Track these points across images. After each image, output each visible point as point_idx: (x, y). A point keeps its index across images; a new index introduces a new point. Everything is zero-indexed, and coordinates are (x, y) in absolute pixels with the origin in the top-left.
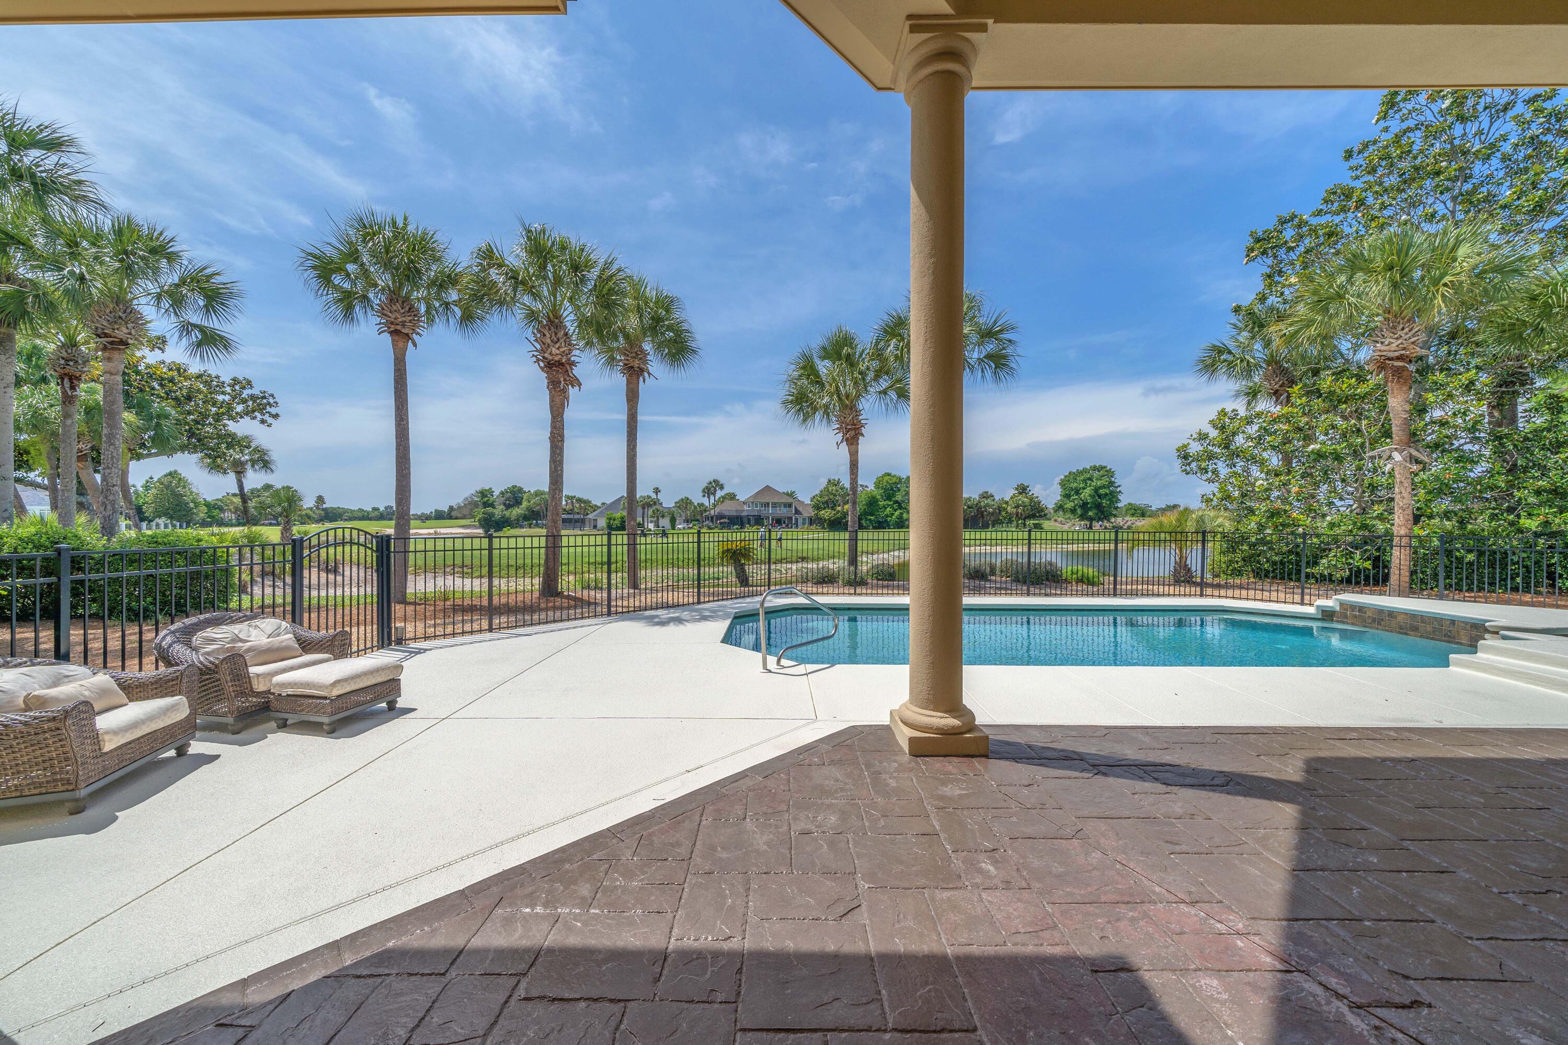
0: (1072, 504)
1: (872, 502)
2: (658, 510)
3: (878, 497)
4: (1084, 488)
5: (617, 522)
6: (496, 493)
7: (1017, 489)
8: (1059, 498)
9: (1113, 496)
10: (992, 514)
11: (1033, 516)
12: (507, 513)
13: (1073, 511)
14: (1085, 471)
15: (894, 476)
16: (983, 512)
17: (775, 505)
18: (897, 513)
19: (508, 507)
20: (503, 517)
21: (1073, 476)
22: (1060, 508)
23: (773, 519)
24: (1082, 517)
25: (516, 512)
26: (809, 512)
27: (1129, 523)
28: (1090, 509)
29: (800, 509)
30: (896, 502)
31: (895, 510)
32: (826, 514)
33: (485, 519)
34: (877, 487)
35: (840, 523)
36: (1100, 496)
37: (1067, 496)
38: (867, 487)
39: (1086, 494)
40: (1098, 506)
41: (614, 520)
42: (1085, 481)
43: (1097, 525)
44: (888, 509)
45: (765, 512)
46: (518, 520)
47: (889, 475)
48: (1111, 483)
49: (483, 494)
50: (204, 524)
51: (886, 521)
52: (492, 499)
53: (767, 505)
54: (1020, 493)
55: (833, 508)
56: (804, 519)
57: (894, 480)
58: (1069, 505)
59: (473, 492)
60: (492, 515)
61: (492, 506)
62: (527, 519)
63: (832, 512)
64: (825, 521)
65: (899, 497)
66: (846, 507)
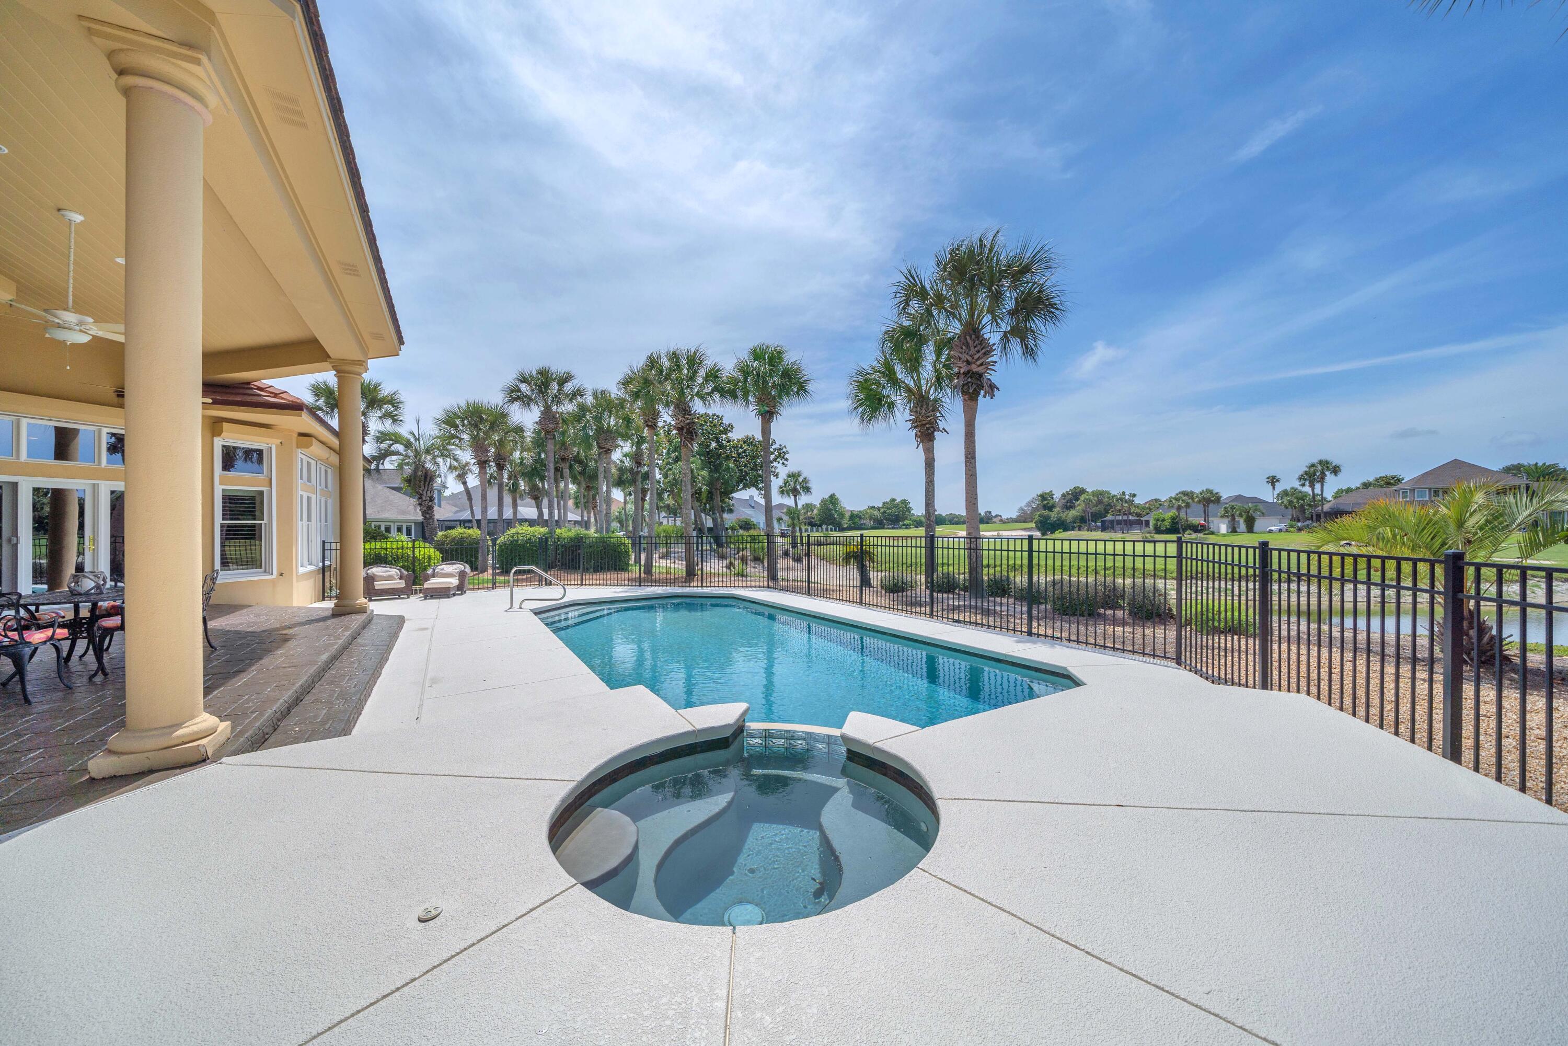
5: (1167, 524)
12: (1063, 516)
19: (1066, 508)
20: (1059, 520)
25: (1073, 513)
33: (1041, 522)
41: (1163, 520)
46: (1073, 521)
49: (1043, 497)
50: (850, 529)
52: (1051, 502)
59: (1035, 496)
60: (1049, 517)
61: (1051, 508)
62: (1082, 522)
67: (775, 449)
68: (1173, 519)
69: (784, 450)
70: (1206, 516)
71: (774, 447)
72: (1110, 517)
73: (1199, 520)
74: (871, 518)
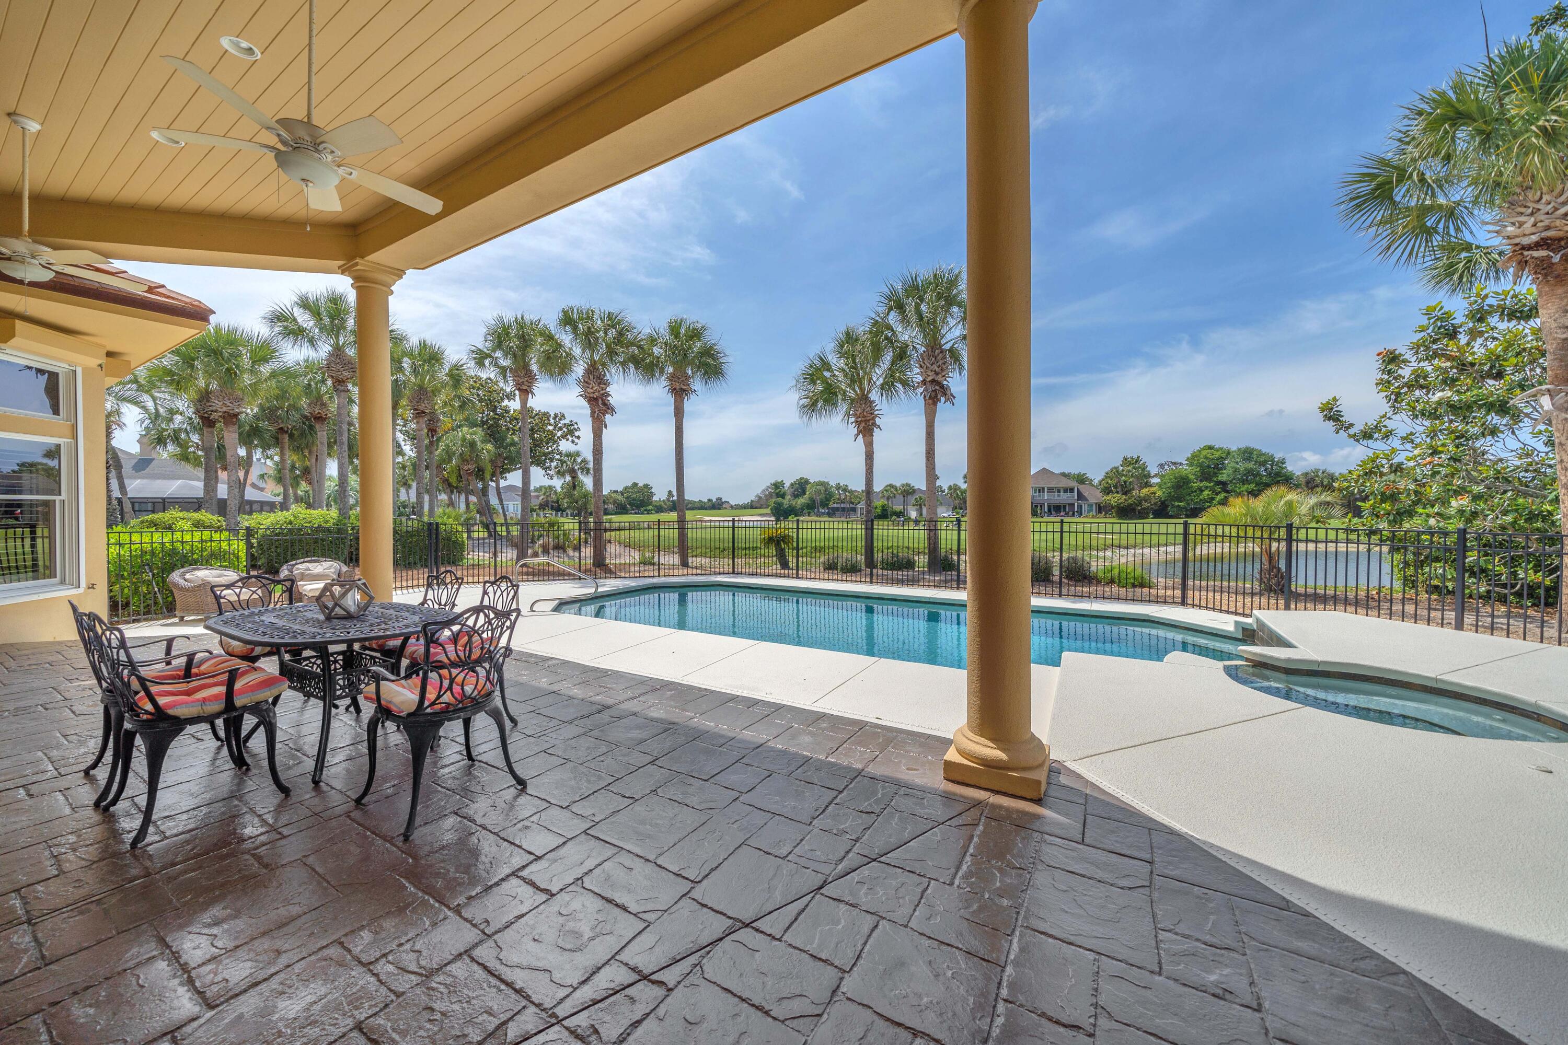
1: (1181, 484)
2: (921, 499)
3: (1192, 477)
5: (879, 511)
6: (787, 485)
12: (794, 503)
15: (1220, 449)
17: (1051, 490)
18: (1221, 497)
19: (796, 496)
20: (790, 507)
23: (1049, 507)
25: (801, 501)
26: (1094, 496)
29: (1086, 495)
30: (1220, 483)
31: (1217, 494)
32: (1115, 499)
33: (777, 508)
34: (1191, 465)
35: (1134, 510)
38: (1181, 464)
44: (1206, 492)
45: (1038, 499)
46: (803, 509)
47: (1210, 448)
49: (777, 485)
52: (783, 490)
53: (1041, 490)
55: (1126, 493)
56: (1090, 506)
57: (1218, 454)
59: (769, 484)
60: (781, 504)
61: (783, 496)
62: (811, 507)
63: (1124, 497)
64: (1113, 508)
65: (1223, 477)
66: (1145, 491)
67: (565, 425)
68: (883, 506)
69: (576, 427)
70: (905, 503)
71: (563, 422)
72: (831, 505)
73: (898, 508)
74: (615, 502)
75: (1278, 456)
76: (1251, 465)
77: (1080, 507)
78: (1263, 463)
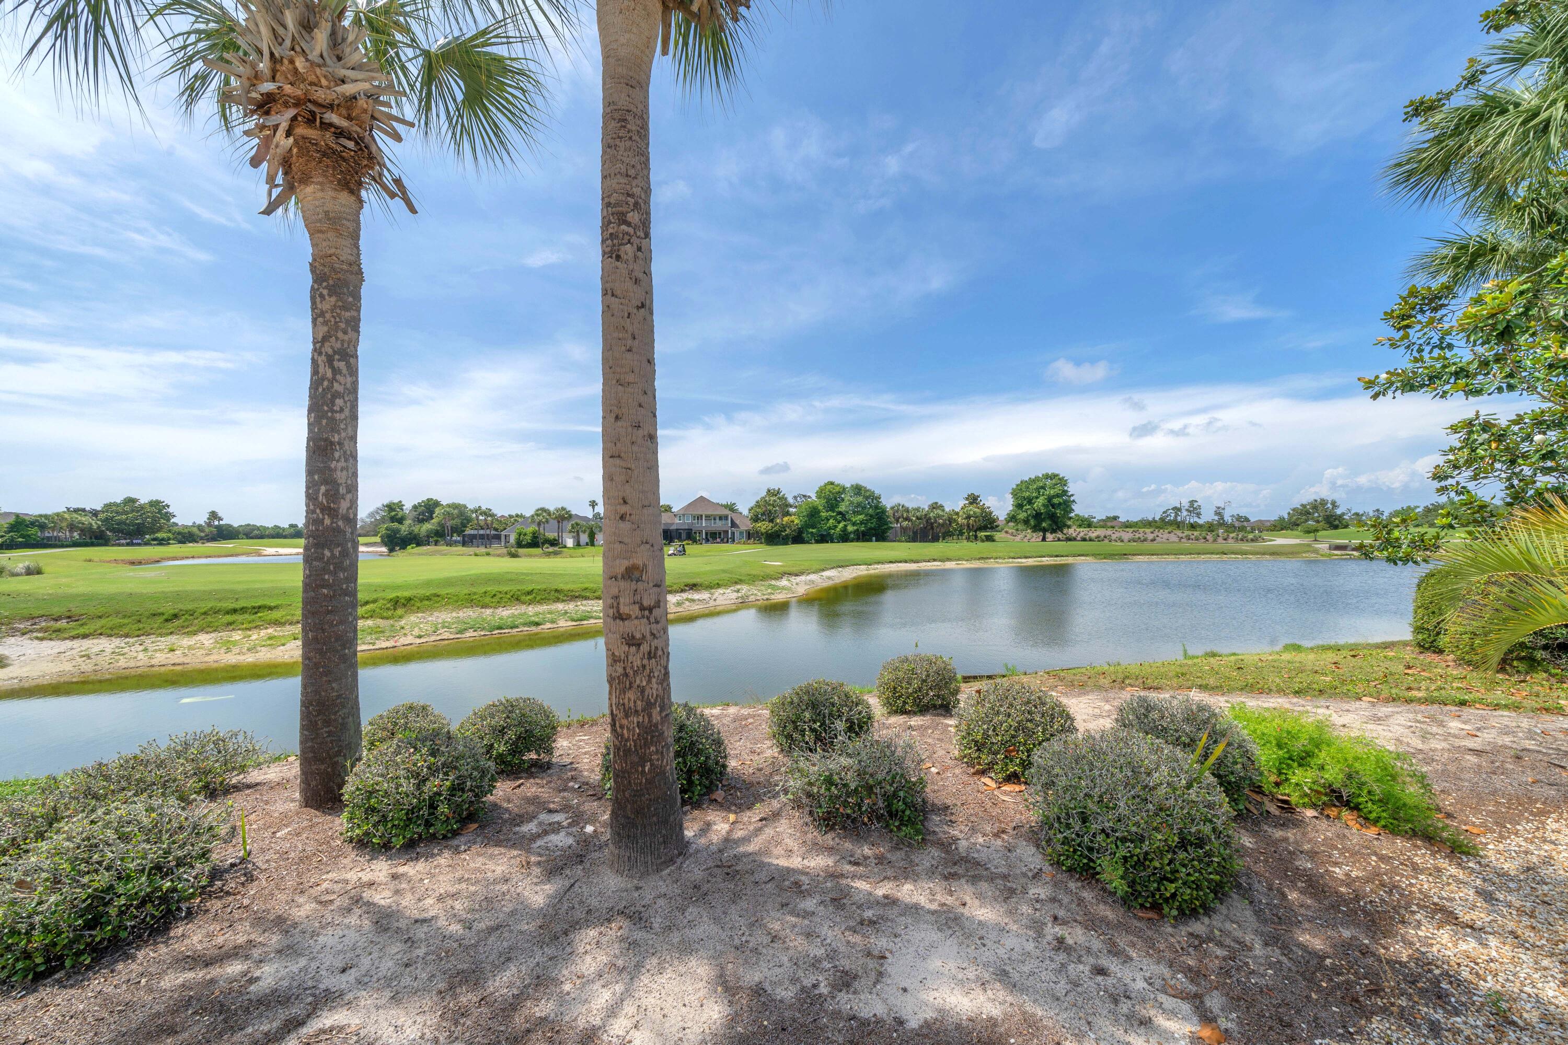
0: (1025, 514)
1: (813, 513)
2: (577, 524)
3: (820, 508)
4: (1037, 498)
5: (528, 538)
6: (407, 507)
7: (967, 499)
8: (1011, 508)
9: (1067, 506)
10: (943, 525)
11: (984, 528)
12: (416, 529)
13: (1026, 522)
14: (1037, 479)
15: (838, 485)
16: (932, 524)
17: (708, 517)
18: (841, 525)
19: (419, 521)
20: (410, 534)
21: (1025, 485)
22: (1012, 518)
23: (707, 534)
24: (1036, 529)
25: (427, 527)
26: (745, 525)
27: (1082, 534)
28: (1043, 520)
29: (737, 522)
30: (840, 513)
31: (839, 522)
32: (764, 526)
33: (389, 536)
34: (819, 497)
35: (778, 536)
36: (1053, 506)
37: (1019, 506)
38: (809, 497)
39: (1039, 503)
40: (1053, 517)
41: (525, 535)
42: (1038, 489)
43: (1049, 536)
44: (831, 521)
45: (696, 526)
46: (428, 536)
47: (832, 483)
48: (1065, 492)
49: (390, 507)
51: (829, 534)
52: (401, 514)
53: (699, 517)
54: (971, 503)
55: (771, 521)
56: (741, 533)
57: (837, 489)
58: (1022, 516)
59: (379, 505)
60: (397, 531)
61: (400, 521)
62: (440, 536)
63: (771, 524)
64: (762, 534)
65: (843, 508)
66: (786, 519)
68: (533, 533)
70: (559, 530)
72: (468, 531)
73: (551, 535)
75: (877, 492)
76: (860, 499)
77: (733, 533)
78: (867, 498)
